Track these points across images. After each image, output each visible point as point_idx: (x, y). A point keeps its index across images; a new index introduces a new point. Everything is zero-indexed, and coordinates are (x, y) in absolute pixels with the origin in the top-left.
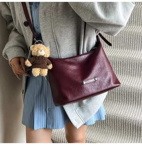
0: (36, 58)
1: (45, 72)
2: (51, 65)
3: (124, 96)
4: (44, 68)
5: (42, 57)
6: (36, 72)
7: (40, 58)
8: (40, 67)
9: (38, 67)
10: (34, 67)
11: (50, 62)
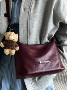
0: (7, 42)
1: (13, 52)
2: (18, 47)
3: (65, 78)
4: (13, 49)
5: (12, 41)
6: (7, 52)
7: (10, 42)
8: (10, 48)
9: (8, 48)
10: (6, 48)
11: (18, 45)
